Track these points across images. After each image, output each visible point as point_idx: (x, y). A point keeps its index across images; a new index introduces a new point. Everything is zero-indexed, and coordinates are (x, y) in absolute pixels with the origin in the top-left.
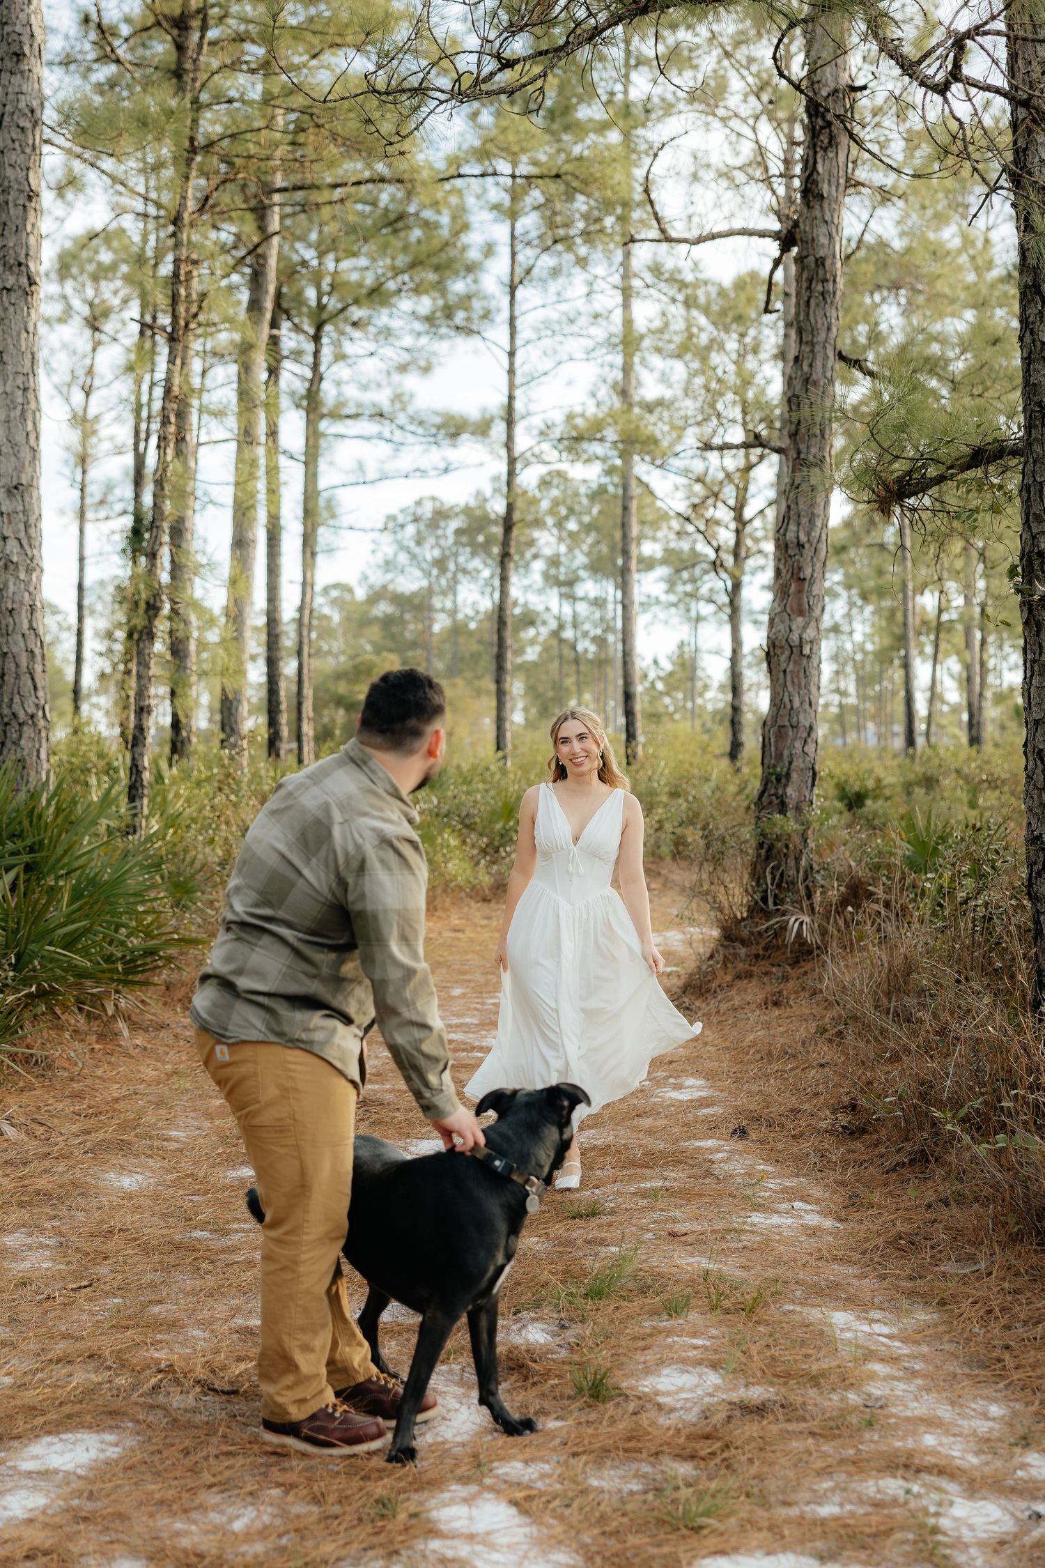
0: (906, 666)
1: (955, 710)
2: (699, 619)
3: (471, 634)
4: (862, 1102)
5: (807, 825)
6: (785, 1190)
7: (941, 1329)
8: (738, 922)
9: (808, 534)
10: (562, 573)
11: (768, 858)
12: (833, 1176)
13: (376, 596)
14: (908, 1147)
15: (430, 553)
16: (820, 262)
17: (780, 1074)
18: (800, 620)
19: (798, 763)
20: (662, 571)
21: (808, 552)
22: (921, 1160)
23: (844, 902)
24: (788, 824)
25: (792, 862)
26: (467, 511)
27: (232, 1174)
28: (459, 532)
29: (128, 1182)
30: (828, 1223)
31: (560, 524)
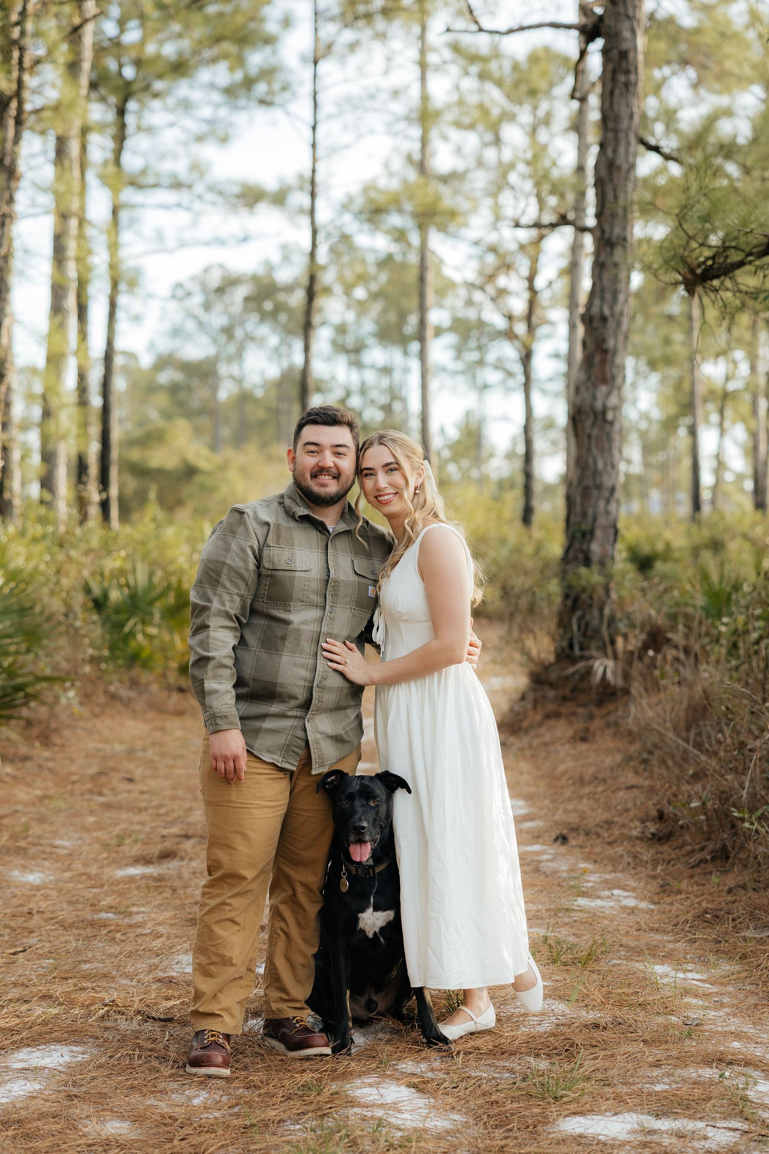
0: (693, 432)
1: (740, 477)
2: (485, 387)
3: (257, 401)
4: (669, 810)
5: (609, 577)
6: (606, 882)
7: (743, 975)
8: (547, 668)
9: (611, 308)
10: (350, 340)
11: (574, 608)
12: (644, 872)
13: (164, 362)
14: (711, 846)
15: (218, 320)
16: (624, 55)
17: (592, 796)
18: (603, 389)
19: (602, 521)
20: (450, 339)
21: (611, 325)
22: (723, 856)
23: (645, 647)
24: (591, 577)
25: (595, 612)
26: (255, 278)
27: (120, 873)
28: (247, 299)
29: (33, 878)
30: (643, 905)
31: (348, 290)
